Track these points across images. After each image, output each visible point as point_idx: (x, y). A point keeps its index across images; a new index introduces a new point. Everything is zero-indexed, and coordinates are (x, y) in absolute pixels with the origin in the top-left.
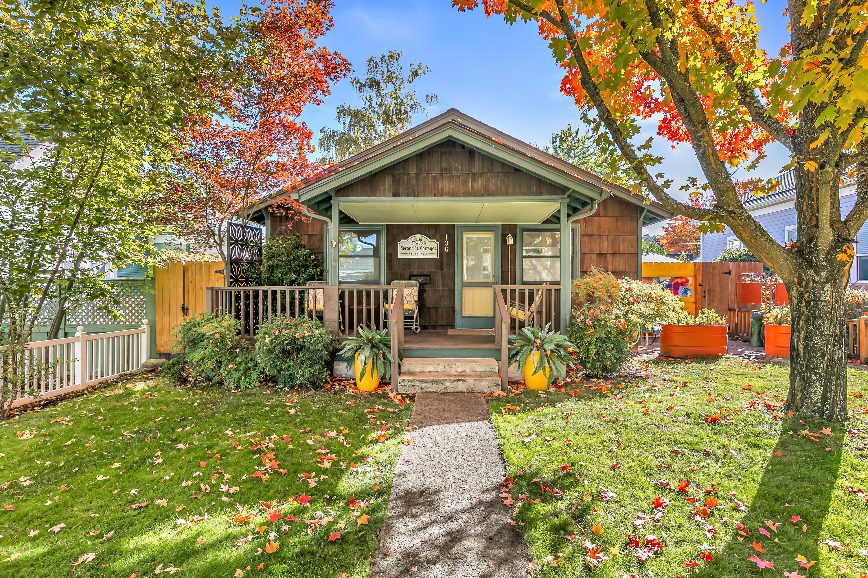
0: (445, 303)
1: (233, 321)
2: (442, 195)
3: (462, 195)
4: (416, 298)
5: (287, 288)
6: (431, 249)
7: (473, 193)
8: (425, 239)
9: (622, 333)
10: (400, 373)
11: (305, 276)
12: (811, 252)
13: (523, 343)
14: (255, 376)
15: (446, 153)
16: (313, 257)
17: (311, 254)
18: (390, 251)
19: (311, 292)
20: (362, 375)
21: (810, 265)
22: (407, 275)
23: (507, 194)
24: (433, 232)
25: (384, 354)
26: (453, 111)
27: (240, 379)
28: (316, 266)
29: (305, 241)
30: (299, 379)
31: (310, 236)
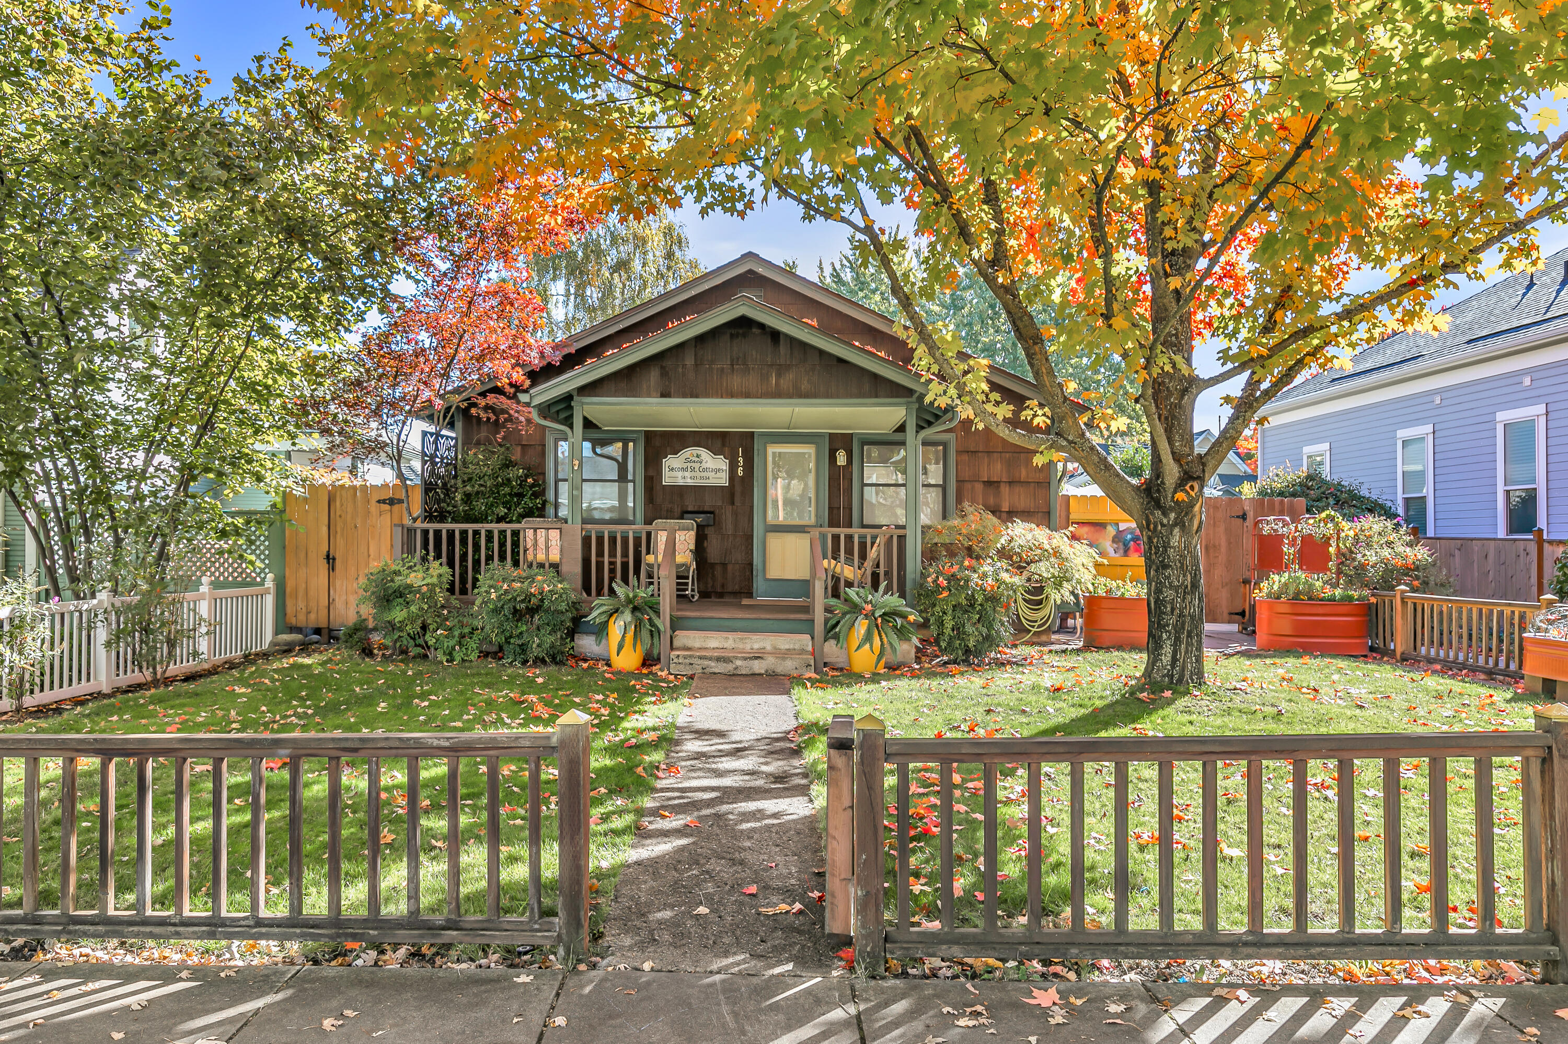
0: (738, 557)
1: (445, 569)
2: (732, 395)
3: (761, 396)
4: (692, 547)
5: (495, 527)
6: (718, 471)
7: (778, 394)
8: (704, 453)
9: (993, 599)
10: (672, 648)
11: (520, 510)
12: (1158, 491)
13: (846, 608)
14: (473, 644)
15: (737, 335)
16: (530, 480)
17: (527, 476)
18: (651, 473)
19: (530, 533)
20: (620, 647)
21: (1158, 505)
22: (677, 511)
23: (827, 396)
24: (718, 443)
25: (650, 620)
26: (750, 255)
27: (453, 648)
28: (536, 495)
29: (516, 455)
30: (535, 650)
31: (524, 447)
